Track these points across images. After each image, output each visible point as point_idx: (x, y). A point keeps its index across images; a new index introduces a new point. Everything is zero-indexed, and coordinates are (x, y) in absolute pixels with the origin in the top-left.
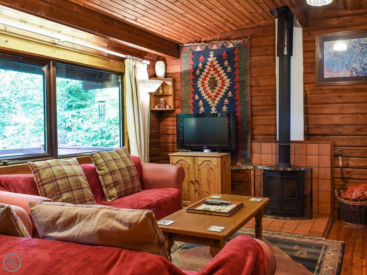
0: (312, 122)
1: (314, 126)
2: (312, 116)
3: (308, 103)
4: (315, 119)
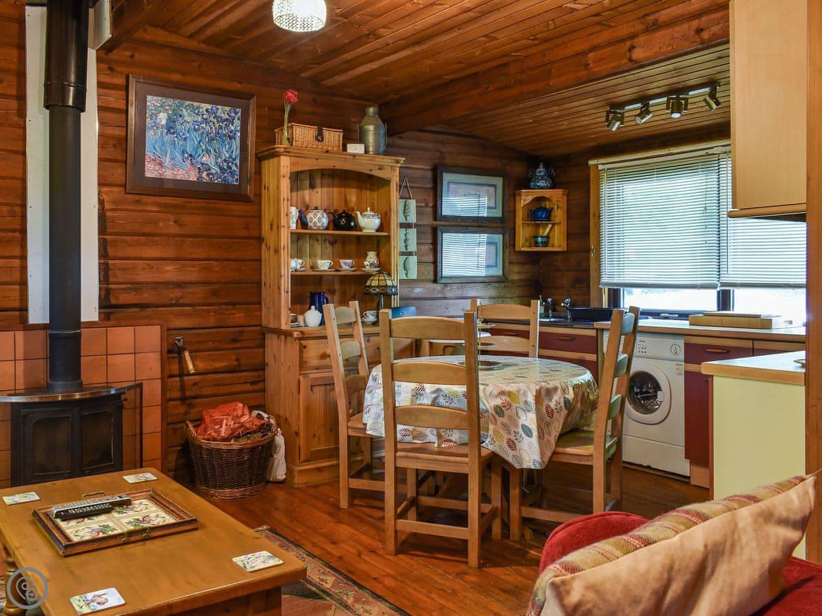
0: (118, 276)
1: (123, 286)
2: (117, 261)
3: (109, 230)
4: (124, 269)
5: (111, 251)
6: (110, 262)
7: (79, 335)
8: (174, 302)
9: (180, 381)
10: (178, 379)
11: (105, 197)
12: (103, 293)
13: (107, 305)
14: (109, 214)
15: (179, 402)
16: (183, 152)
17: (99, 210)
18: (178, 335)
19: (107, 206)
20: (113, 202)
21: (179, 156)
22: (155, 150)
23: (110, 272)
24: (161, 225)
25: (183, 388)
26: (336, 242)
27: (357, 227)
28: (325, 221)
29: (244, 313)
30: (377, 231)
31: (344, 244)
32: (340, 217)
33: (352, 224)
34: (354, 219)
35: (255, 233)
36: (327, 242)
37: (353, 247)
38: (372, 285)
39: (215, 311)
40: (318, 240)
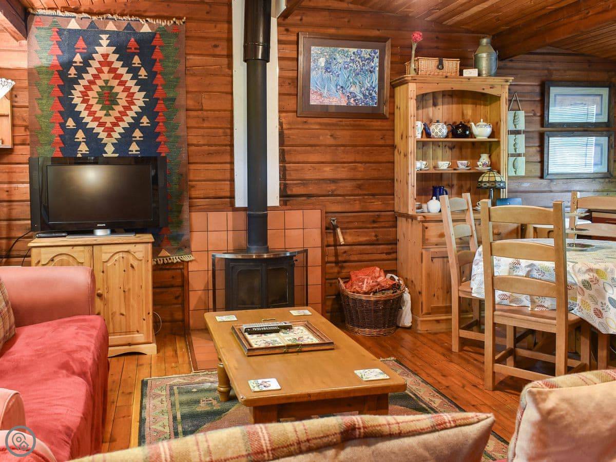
0: (291, 175)
1: (295, 182)
2: (291, 165)
3: (286, 143)
4: (296, 170)
5: (287, 158)
6: (287, 165)
7: (266, 215)
8: (330, 193)
9: (335, 249)
10: (333, 248)
11: (283, 120)
12: (282, 187)
13: (284, 195)
14: (286, 132)
15: (334, 265)
16: (337, 86)
17: (279, 129)
18: (332, 217)
19: (285, 126)
20: (289, 124)
21: (334, 89)
22: (317, 84)
23: (287, 172)
24: (321, 138)
25: (336, 255)
26: (454, 147)
27: (472, 135)
28: (445, 131)
29: (381, 201)
30: (489, 137)
31: (461, 149)
32: (458, 127)
33: (468, 132)
34: (470, 129)
35: (389, 142)
36: (447, 147)
37: (469, 150)
38: (484, 180)
39: (359, 200)
40: (439, 146)
